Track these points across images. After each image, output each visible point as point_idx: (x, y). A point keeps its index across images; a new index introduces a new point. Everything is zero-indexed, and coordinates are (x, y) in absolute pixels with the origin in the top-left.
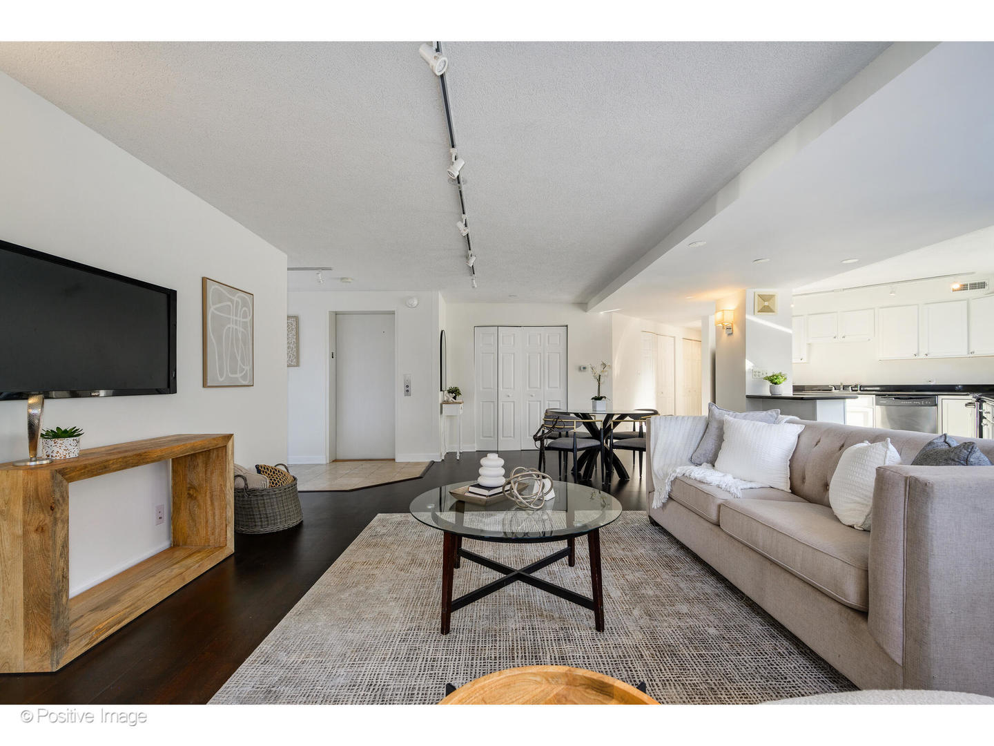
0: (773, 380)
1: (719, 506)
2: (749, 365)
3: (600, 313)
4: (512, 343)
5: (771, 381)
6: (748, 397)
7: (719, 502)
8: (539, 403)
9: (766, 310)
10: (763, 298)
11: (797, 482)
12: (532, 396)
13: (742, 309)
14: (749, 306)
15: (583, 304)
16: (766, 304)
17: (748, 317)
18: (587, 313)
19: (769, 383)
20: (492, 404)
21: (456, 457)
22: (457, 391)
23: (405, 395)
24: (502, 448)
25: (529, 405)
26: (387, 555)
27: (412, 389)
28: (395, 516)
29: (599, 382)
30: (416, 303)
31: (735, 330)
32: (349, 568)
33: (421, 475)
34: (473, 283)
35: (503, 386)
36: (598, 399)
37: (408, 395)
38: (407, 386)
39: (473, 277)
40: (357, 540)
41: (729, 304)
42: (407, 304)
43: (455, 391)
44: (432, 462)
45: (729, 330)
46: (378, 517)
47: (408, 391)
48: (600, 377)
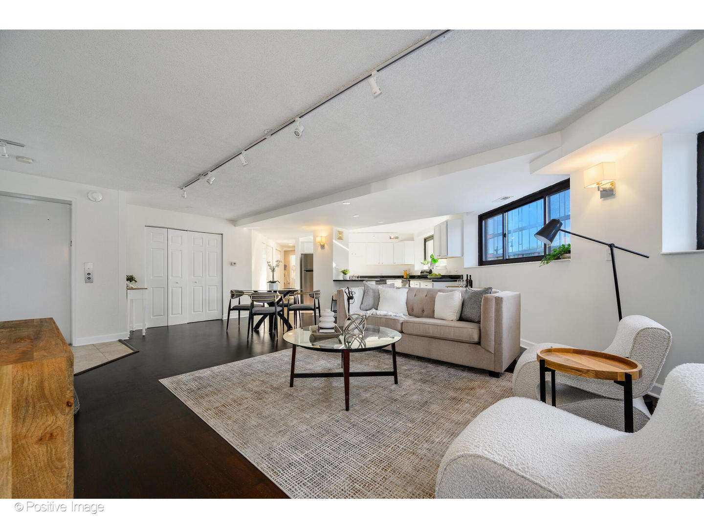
0: (345, 273)
1: (402, 323)
2: (334, 265)
3: (244, 230)
4: (180, 243)
5: (343, 273)
6: (334, 281)
7: (401, 322)
8: (201, 288)
9: (340, 238)
10: (340, 233)
11: (411, 311)
12: (196, 282)
13: (330, 237)
14: (334, 237)
15: (234, 222)
16: (340, 235)
17: (334, 241)
18: (237, 228)
19: (342, 274)
20: (163, 289)
21: (142, 333)
22: (132, 279)
23: (86, 283)
24: (171, 323)
25: (194, 289)
26: (231, 396)
27: (94, 277)
28: (180, 377)
29: (273, 272)
30: (101, 198)
31: (326, 246)
32: (220, 413)
33: (136, 350)
34: (184, 194)
35: (172, 275)
36: (273, 282)
37: (89, 282)
38: (89, 274)
39: (185, 189)
40: (182, 398)
41: (322, 232)
42: (90, 197)
43: (130, 279)
44: (120, 341)
45: (323, 247)
46: (165, 382)
47: (89, 278)
48: (274, 269)
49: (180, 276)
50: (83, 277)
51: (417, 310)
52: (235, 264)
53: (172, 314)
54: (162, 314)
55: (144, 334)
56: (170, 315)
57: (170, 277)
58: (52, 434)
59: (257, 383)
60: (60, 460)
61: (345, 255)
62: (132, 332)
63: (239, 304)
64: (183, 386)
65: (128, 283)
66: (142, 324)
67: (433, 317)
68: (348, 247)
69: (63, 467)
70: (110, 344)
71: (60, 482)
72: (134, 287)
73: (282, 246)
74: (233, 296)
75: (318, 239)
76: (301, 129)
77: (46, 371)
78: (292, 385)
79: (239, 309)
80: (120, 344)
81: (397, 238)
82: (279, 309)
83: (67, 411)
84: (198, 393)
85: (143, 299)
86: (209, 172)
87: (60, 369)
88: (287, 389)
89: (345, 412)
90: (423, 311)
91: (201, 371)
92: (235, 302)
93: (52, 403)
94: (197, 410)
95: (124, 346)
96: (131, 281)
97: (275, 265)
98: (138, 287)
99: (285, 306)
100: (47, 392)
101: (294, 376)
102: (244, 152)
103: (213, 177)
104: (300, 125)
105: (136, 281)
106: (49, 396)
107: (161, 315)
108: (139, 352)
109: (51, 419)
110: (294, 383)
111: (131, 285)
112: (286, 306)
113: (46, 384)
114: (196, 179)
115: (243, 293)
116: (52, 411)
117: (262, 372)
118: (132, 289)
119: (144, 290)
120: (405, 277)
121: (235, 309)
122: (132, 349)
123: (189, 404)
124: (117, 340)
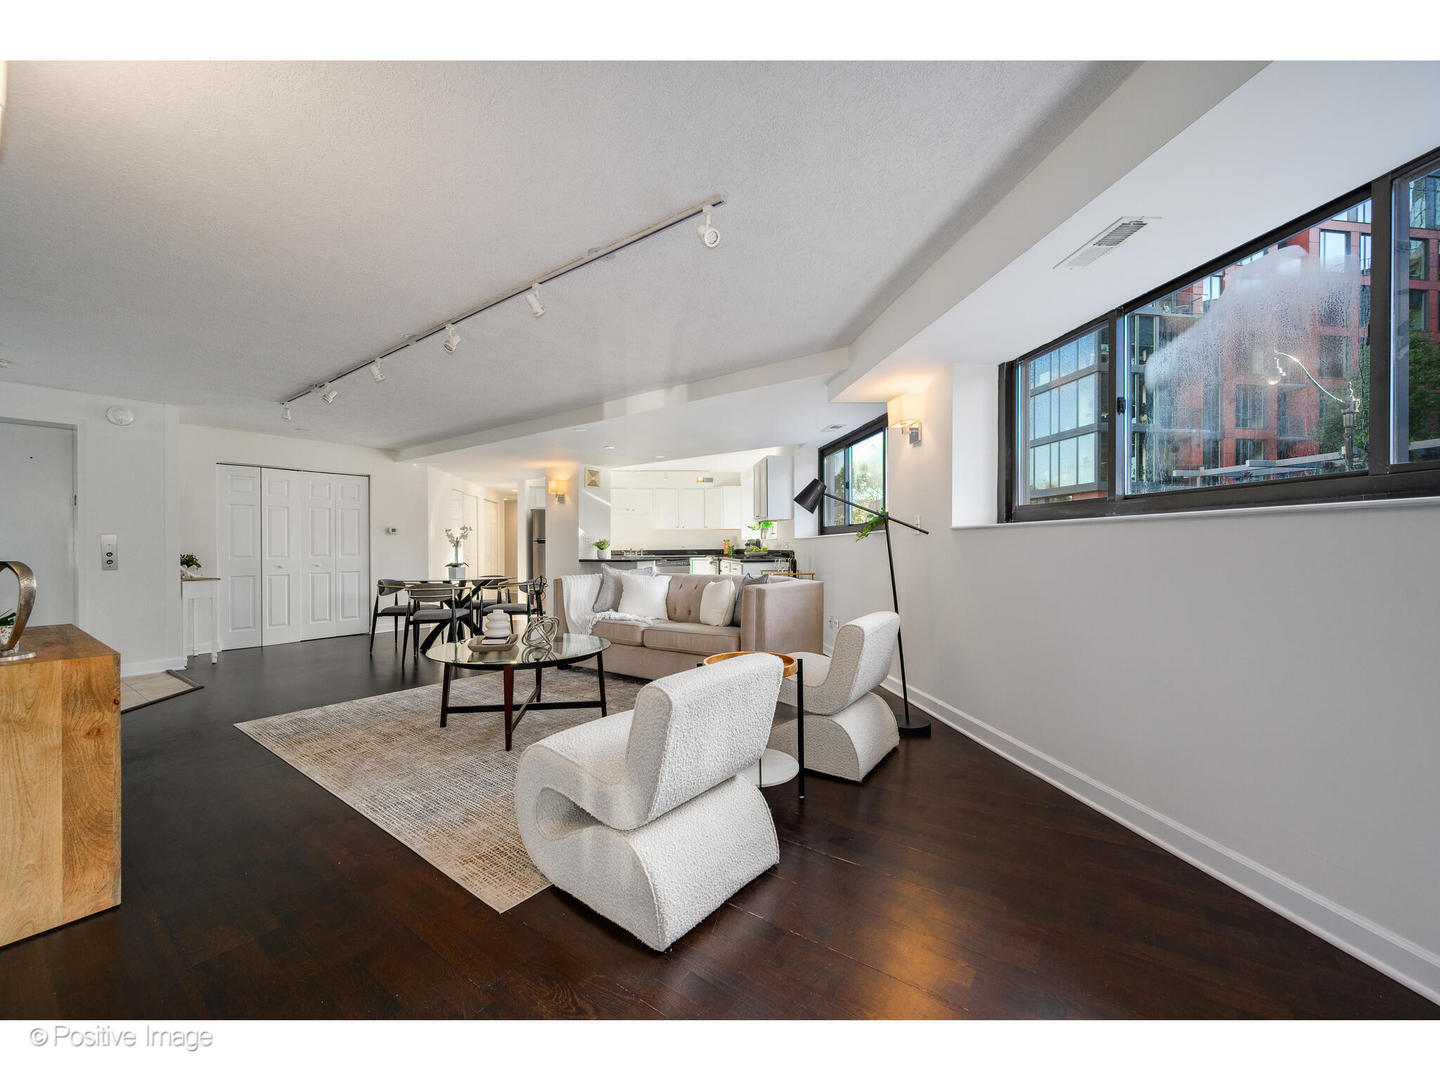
0: (601, 546)
1: (643, 632)
2: (581, 532)
3: (411, 467)
4: (286, 493)
5: (599, 547)
6: (580, 561)
7: (643, 630)
8: (327, 575)
9: (593, 484)
10: (593, 473)
11: (672, 613)
12: (317, 566)
13: (574, 481)
14: (582, 481)
15: (392, 452)
16: (593, 478)
17: (582, 489)
18: (397, 463)
19: (596, 549)
21: (211, 658)
22: (192, 561)
23: (104, 569)
24: (269, 641)
25: (313, 578)
26: (345, 741)
27: (121, 559)
28: (269, 720)
29: (457, 547)
30: (132, 419)
31: (567, 499)
32: (321, 758)
33: (198, 685)
34: (286, 414)
35: (270, 553)
36: (456, 566)
37: (110, 569)
38: (109, 554)
39: (287, 405)
40: (268, 744)
41: (562, 474)
42: (112, 419)
43: (188, 561)
44: (169, 672)
45: (561, 499)
46: (244, 726)
47: (110, 561)
48: (458, 542)
49: (286, 554)
50: (99, 559)
51: (680, 611)
52: (394, 530)
53: (271, 624)
54: (251, 625)
55: (215, 660)
56: (267, 627)
57: (266, 557)
58: (99, 730)
59: (392, 723)
60: (107, 756)
61: (604, 513)
62: (192, 658)
63: (396, 604)
64: (272, 731)
65: (184, 570)
66: (212, 644)
67: (697, 621)
68: (610, 501)
69: (111, 763)
70: (151, 677)
71: (108, 777)
72: (195, 576)
73: (500, 493)
74: (382, 591)
75: (552, 485)
76: (455, 341)
77: (93, 669)
78: (443, 724)
79: (394, 613)
80: (169, 676)
81: (710, 480)
82: (467, 612)
83: (114, 708)
84: (292, 740)
85: (212, 598)
86: (327, 384)
87: (107, 666)
88: (436, 730)
89: (505, 753)
90: (690, 612)
91: (306, 711)
92: (387, 602)
93: (99, 699)
94: (288, 758)
95: (177, 680)
96: (189, 566)
97: (459, 536)
98: (204, 577)
99: (474, 608)
100: (94, 688)
101: (446, 710)
102: (379, 360)
103: (333, 392)
104: (454, 336)
105: (199, 566)
106: (96, 692)
107: (250, 627)
108: (202, 687)
109: (98, 715)
110: (448, 722)
111: (190, 572)
112: (477, 607)
113: (93, 680)
114: (306, 391)
115: (404, 585)
116: (99, 707)
117: (405, 710)
118: (192, 579)
119: (215, 582)
120: (726, 552)
121: (385, 613)
122: (190, 684)
123: (279, 751)
124: (164, 670)
